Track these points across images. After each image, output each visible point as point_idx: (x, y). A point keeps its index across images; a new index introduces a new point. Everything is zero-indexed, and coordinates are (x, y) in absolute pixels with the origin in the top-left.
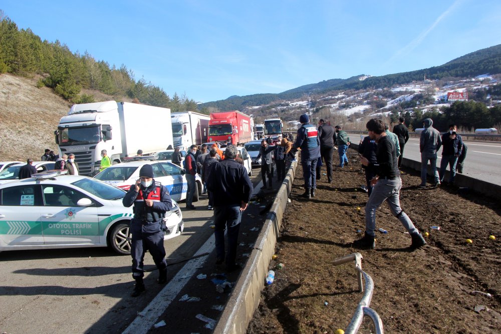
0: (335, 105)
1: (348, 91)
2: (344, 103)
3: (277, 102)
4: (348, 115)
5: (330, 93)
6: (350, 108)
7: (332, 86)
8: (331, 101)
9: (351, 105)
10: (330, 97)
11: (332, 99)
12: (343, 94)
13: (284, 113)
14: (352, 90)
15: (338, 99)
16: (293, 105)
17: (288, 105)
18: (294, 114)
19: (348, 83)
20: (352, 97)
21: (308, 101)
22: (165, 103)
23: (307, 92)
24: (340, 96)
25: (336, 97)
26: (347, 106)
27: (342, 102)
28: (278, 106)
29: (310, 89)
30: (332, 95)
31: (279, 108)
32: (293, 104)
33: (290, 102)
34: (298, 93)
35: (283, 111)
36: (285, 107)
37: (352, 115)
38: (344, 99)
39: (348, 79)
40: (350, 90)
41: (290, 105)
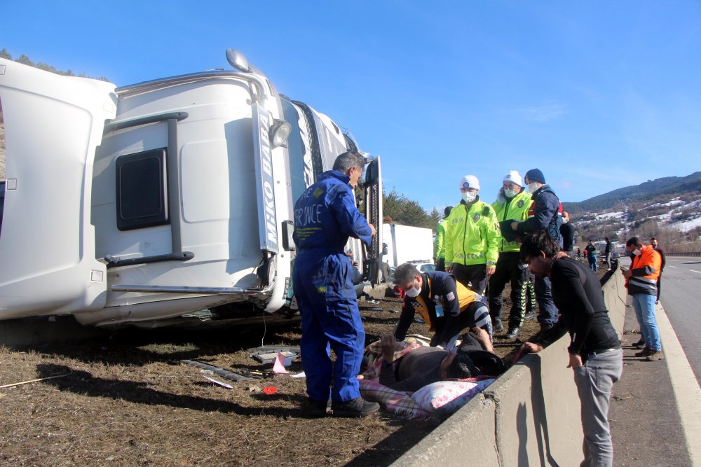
0: (665, 216)
1: (687, 195)
2: (681, 213)
3: (578, 215)
4: (687, 231)
5: (657, 199)
6: (690, 220)
7: (662, 187)
8: (660, 211)
9: (690, 216)
10: (658, 204)
11: (660, 208)
12: (680, 199)
13: (587, 230)
14: (694, 193)
15: (671, 207)
16: (600, 218)
17: (593, 218)
18: (601, 231)
19: (687, 182)
20: (693, 203)
21: (624, 211)
22: (423, 221)
23: (623, 199)
24: (673, 202)
25: (668, 204)
26: (685, 217)
27: (677, 212)
28: (579, 220)
29: (628, 194)
30: (662, 202)
31: (580, 223)
32: (600, 216)
33: (596, 214)
34: (609, 200)
35: (586, 227)
36: (589, 222)
37: (692, 231)
38: (680, 207)
39: (688, 177)
40: (689, 194)
41: (597, 218)
